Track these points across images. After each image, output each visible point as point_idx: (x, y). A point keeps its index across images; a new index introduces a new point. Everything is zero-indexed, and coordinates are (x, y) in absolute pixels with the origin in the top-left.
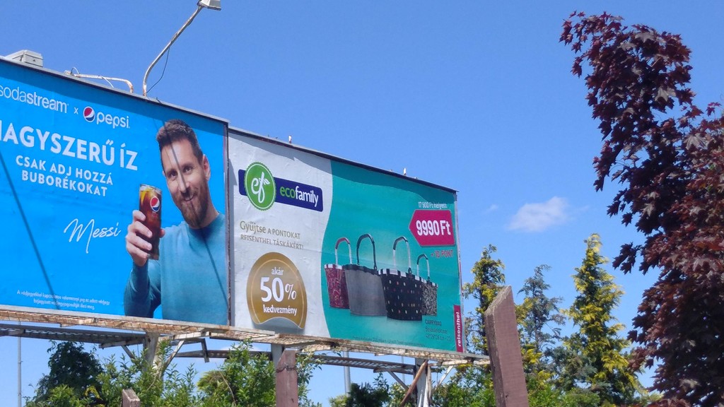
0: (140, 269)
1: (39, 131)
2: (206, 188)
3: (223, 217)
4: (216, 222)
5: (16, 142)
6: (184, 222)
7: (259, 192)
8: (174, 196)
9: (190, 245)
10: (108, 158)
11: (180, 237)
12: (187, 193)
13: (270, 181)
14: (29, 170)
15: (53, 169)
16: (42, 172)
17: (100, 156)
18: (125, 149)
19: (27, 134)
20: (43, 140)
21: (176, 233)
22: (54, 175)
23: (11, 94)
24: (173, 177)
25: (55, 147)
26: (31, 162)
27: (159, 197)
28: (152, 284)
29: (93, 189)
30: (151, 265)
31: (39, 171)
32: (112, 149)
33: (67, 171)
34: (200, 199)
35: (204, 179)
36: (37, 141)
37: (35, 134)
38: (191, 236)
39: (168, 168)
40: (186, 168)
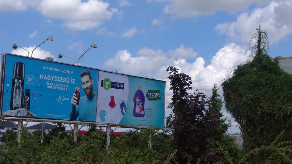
0: (74, 107)
1: (52, 76)
2: (92, 87)
3: (96, 93)
4: (94, 95)
5: (46, 79)
6: (86, 96)
7: (107, 86)
8: (84, 89)
9: (87, 101)
10: (68, 81)
11: (85, 99)
12: (87, 88)
13: (110, 82)
14: (49, 85)
15: (55, 85)
16: (52, 86)
17: (66, 81)
18: (72, 78)
19: (49, 77)
20: (53, 78)
21: (84, 98)
22: (55, 86)
23: (46, 68)
24: (84, 84)
25: (55, 79)
26: (49, 83)
27: (80, 89)
28: (77, 111)
29: (64, 89)
30: (77, 106)
31: (51, 86)
32: (69, 79)
33: (58, 85)
34: (90, 90)
35: (92, 84)
36: (51, 79)
37: (51, 77)
38: (87, 99)
39: (83, 82)
40: (87, 82)
